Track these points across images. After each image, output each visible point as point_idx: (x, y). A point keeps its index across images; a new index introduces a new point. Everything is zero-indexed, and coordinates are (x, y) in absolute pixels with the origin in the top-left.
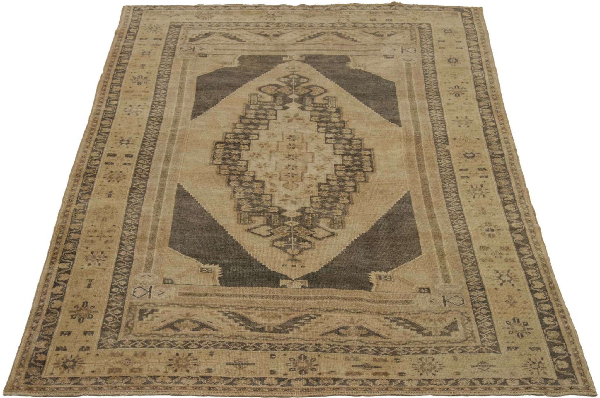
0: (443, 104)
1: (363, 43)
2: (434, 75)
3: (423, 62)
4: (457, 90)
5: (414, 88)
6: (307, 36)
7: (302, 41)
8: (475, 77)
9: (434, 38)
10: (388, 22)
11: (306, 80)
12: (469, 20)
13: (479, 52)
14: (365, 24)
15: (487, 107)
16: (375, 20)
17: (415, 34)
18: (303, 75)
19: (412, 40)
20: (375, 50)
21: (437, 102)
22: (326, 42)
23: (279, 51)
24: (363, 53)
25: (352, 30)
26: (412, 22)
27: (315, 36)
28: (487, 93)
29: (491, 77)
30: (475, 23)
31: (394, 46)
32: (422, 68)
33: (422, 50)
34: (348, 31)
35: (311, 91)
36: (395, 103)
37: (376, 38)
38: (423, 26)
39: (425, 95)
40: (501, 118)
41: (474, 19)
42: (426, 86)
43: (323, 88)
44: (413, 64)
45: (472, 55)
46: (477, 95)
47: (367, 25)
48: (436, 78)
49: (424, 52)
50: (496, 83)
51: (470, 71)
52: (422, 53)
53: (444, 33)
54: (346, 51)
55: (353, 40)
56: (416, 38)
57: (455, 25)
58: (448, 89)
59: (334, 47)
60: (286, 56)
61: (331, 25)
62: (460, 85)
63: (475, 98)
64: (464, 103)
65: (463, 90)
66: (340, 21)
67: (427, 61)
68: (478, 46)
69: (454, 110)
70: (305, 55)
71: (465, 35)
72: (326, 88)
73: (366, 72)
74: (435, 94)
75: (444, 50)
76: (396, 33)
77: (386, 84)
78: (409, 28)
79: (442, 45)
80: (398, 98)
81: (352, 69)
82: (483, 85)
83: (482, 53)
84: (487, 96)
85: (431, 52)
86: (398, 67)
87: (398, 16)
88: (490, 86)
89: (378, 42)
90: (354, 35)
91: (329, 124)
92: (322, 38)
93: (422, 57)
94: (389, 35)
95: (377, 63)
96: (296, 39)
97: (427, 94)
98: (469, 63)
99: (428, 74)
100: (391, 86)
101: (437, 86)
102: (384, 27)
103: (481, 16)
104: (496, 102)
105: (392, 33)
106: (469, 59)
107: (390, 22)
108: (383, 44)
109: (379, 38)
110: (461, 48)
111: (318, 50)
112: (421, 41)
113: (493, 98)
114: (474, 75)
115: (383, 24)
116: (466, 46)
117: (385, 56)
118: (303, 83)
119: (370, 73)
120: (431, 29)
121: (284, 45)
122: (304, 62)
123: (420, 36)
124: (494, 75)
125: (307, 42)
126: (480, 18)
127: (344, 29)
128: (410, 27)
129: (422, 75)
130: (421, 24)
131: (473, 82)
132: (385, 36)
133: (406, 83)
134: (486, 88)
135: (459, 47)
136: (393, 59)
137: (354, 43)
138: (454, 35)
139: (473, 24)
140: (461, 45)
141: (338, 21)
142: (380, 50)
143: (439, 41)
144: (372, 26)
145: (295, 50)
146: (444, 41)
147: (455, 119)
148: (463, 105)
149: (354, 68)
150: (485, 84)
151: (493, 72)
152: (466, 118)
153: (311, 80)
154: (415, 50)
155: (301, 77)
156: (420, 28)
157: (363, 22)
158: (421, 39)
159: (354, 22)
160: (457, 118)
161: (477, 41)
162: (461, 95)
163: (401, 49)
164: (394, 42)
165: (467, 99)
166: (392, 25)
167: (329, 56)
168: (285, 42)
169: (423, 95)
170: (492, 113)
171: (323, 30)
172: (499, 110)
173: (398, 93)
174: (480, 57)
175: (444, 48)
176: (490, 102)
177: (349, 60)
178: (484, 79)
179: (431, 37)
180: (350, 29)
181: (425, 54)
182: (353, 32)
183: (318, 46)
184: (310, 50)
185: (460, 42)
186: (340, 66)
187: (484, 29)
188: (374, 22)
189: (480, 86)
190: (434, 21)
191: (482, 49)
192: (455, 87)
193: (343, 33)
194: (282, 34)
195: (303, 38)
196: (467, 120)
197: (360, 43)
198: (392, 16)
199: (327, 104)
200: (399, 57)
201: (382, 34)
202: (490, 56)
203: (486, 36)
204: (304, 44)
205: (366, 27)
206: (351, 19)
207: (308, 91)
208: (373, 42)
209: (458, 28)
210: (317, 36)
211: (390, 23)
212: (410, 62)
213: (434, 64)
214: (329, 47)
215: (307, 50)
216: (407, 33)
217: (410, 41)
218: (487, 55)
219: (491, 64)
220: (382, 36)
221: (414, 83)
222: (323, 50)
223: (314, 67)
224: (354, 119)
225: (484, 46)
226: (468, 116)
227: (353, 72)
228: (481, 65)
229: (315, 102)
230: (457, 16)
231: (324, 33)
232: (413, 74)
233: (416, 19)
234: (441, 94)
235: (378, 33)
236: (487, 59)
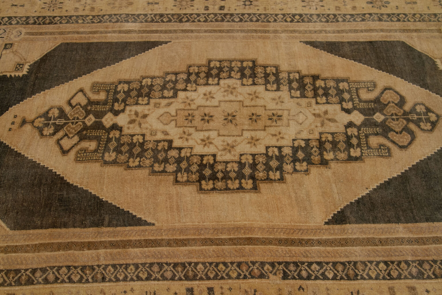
0: (408, 281)
11: (427, 128)
21: (414, 274)
35: (399, 133)
36: (394, 220)
39: (429, 259)
43: (410, 144)
72: (412, 147)
74: (438, 272)
80: (410, 225)
91: (315, 149)
97: (434, 261)
118: (418, 126)
153: (431, 133)
155: (434, 124)
169: (428, 256)
173: (423, 225)
199: (369, 148)
207: (398, 130)
224: (334, 173)
229: (371, 136)
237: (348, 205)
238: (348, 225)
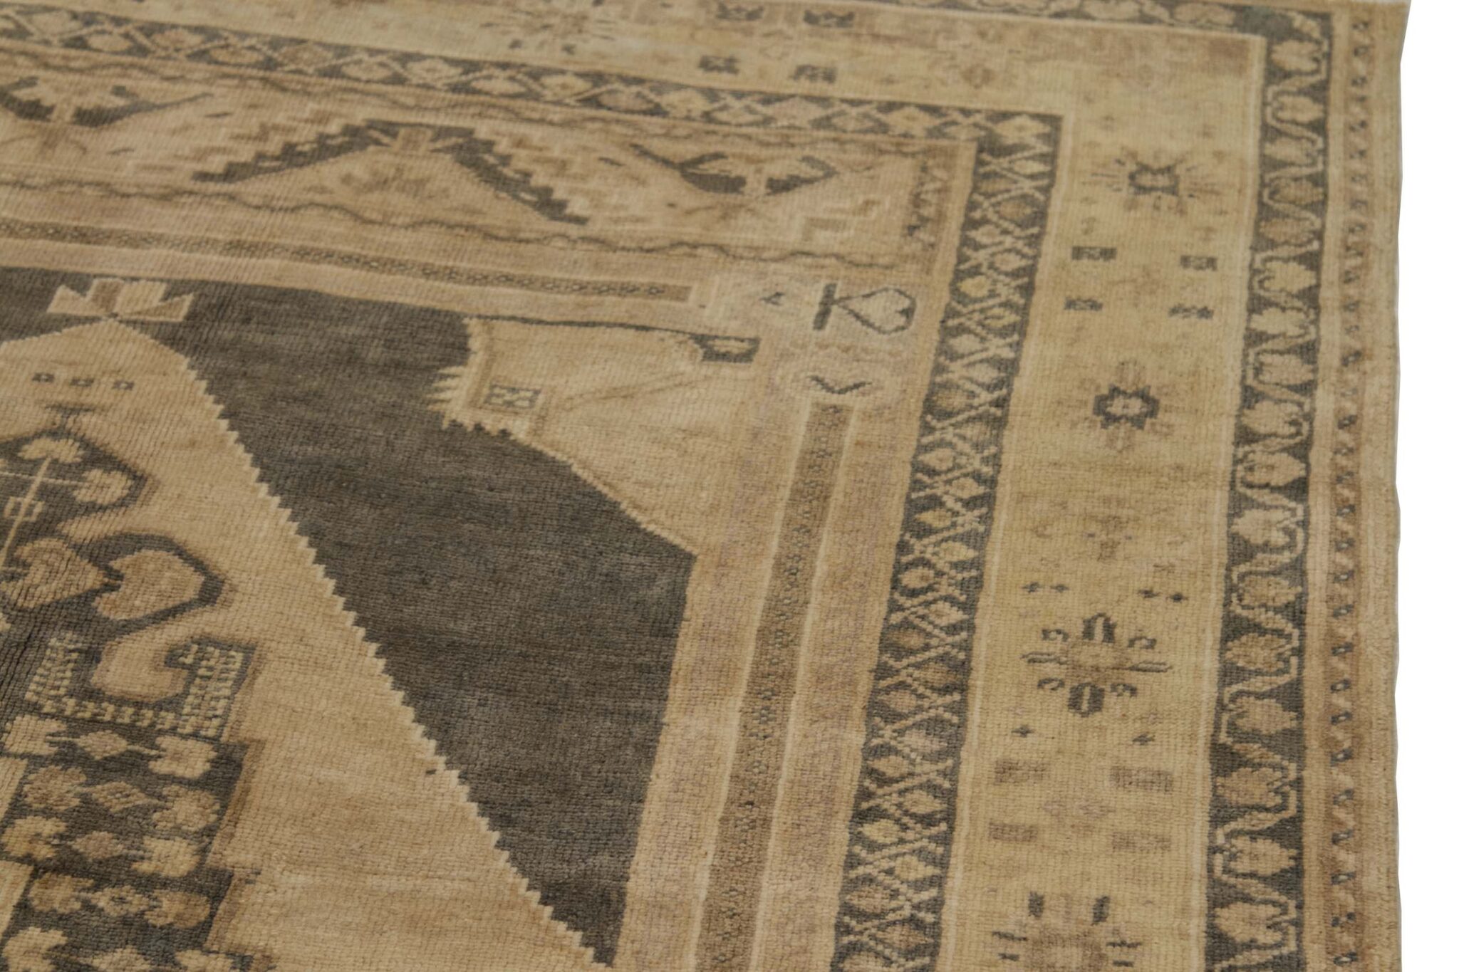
0: (967, 771)
1: (592, 229)
2: (969, 520)
3: (930, 406)
4: (1098, 654)
5: (811, 616)
6: (274, 145)
7: (231, 173)
8: (1241, 550)
9: (1053, 223)
10: (804, 86)
11: (117, 485)
12: (1304, 101)
13: (1308, 351)
14: (661, 87)
15: (1269, 820)
16: (730, 66)
17: (944, 191)
18: (116, 448)
19: (911, 229)
20: (655, 291)
21: (935, 745)
22: (375, 197)
23: (58, 234)
24: (567, 303)
25: (568, 124)
26: (951, 94)
27: (325, 150)
28: (1292, 698)
29: (1344, 560)
30: (1336, 123)
31: (786, 268)
32: (906, 454)
33: (950, 313)
34: (536, 134)
35: (113, 581)
36: (637, 731)
37: (689, 197)
38: (1008, 133)
39: (865, 683)
40: (1348, 940)
41: (1336, 94)
42: (894, 607)
43: (199, 565)
44: (867, 416)
45: (1258, 370)
46: (1221, 706)
47: (669, 99)
48: (977, 540)
49: (961, 330)
50: (1369, 611)
51: (1219, 501)
52: (948, 332)
53: (1127, 192)
54: (473, 279)
55: (549, 205)
56: (941, 217)
57: (1207, 133)
58: (1035, 644)
59: (403, 242)
60: (79, 283)
61: (454, 73)
62: (1128, 617)
63: (1204, 731)
64: (1121, 776)
65: (1138, 656)
66: (519, 56)
67: (958, 401)
68: (1310, 297)
69: (1030, 834)
70: (199, 286)
71: (1249, 210)
72: (222, 563)
73: (535, 457)
74: (935, 675)
75: (1095, 320)
76: (830, 173)
77: (632, 564)
78: (920, 144)
79: (1090, 277)
80: (676, 692)
81: (455, 425)
82: (1281, 622)
83: (1329, 357)
84: (1287, 720)
85: (1003, 333)
86: (756, 435)
87: (881, 50)
88: (1331, 633)
89: (691, 231)
90: (562, 167)
91: (102, 899)
92: (357, 165)
93: (938, 369)
94: (779, 187)
95: (627, 395)
96: (201, 155)
97: (882, 671)
98: (1227, 431)
99: (935, 502)
100: (658, 590)
101: (969, 607)
102: (767, 121)
103: (1380, 70)
104: (1347, 781)
105: (806, 171)
106: (1231, 397)
107: (820, 88)
108: (720, 248)
109: (708, 198)
110: (1205, 313)
111: (302, 254)
112: (966, 242)
113: (1329, 742)
114: (1233, 537)
115: (768, 100)
116: (1240, 295)
117: (701, 339)
118: (92, 508)
119: (558, 470)
120: (1050, 159)
121: (108, 189)
122: (171, 338)
123: (972, 206)
124: (1370, 547)
125: (254, 189)
126: (1372, 91)
127: (518, 117)
128: (933, 133)
129: (895, 512)
130: (1005, 116)
131: (1216, 597)
132: (755, 185)
133: (767, 567)
134: (1299, 652)
135: (1190, 299)
136: (742, 372)
137: (539, 223)
138: (1182, 212)
139: (1319, 127)
140: (1208, 288)
141: (502, 54)
142: (680, 294)
143: (1078, 253)
144: (700, 104)
145: (159, 240)
146: (1108, 254)
147: (1015, 916)
148: (1106, 789)
149: (467, 419)
150: (1296, 613)
151: (1370, 520)
152: (1101, 909)
153: (157, 485)
154: (908, 313)
155: (98, 457)
156: (990, 147)
157: (650, 71)
158: (971, 224)
159: (600, 67)
160: (1036, 905)
161: (1312, 261)
162: (1110, 700)
163: (818, 296)
164: (793, 239)
165: (1143, 740)
166: (816, 112)
167: (349, 309)
168: (127, 172)
169: (850, 682)
170: (1290, 880)
171: (395, 104)
172: (1348, 860)
173: (686, 653)
174: (1307, 388)
175: (1095, 306)
176: (1298, 783)
177: (457, 350)
178: (1297, 570)
179: (1040, 216)
180: (557, 114)
181: (964, 343)
182: (560, 144)
183: (311, 221)
184: (252, 249)
185: (1211, 263)
186: (384, 392)
187: (1379, 169)
188: (720, 81)
189: (1258, 628)
190: (1089, 100)
191: (1331, 332)
192: (1088, 633)
193: (503, 146)
194: (139, 107)
195: (245, 153)
196: (1102, 933)
197: (574, 230)
198: (845, 43)
199: (173, 703)
200: (785, 356)
201: (736, 169)
202: (1373, 389)
203: (1379, 224)
204: (232, 197)
205: (656, 111)
206: (590, 49)
207: (92, 578)
208: (659, 227)
209: (1219, 155)
210: (340, 151)
211: (809, 98)
212: (848, 399)
213: (999, 423)
214: (380, 240)
215: (236, 247)
216: (900, 172)
217: (895, 238)
218: (1352, 377)
219: (1366, 453)
220: (734, 184)
221: (821, 568)
222: (328, 256)
223: (219, 385)
224: (295, 863)
225: (1350, 306)
226: (1121, 893)
227: (449, 450)
228: (1301, 451)
229: (95, 680)
230: (1241, 71)
231: (390, 129)
232: (837, 497)
233: (988, 77)
234: (978, 680)
235: (712, 168)
236: (1351, 408)
237: (513, 859)
238: (630, 885)
